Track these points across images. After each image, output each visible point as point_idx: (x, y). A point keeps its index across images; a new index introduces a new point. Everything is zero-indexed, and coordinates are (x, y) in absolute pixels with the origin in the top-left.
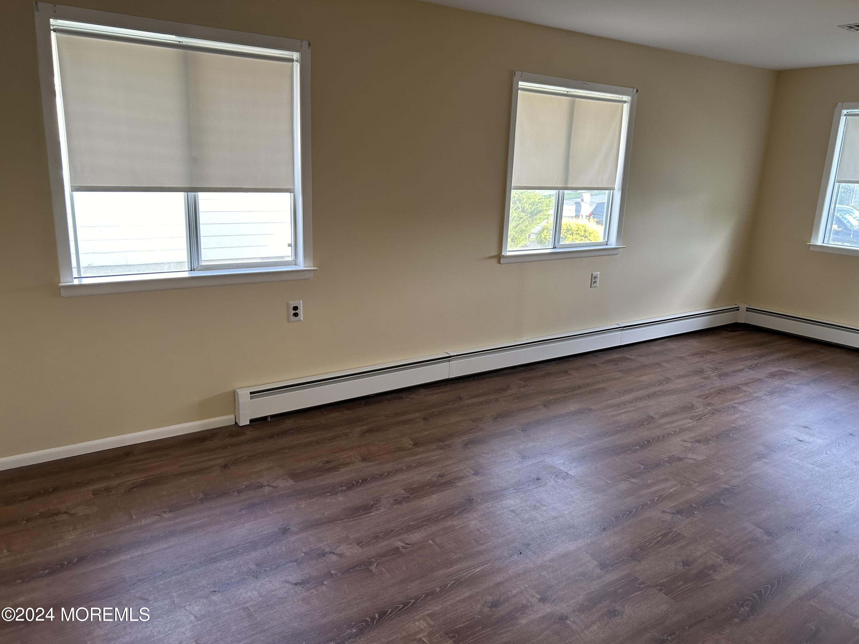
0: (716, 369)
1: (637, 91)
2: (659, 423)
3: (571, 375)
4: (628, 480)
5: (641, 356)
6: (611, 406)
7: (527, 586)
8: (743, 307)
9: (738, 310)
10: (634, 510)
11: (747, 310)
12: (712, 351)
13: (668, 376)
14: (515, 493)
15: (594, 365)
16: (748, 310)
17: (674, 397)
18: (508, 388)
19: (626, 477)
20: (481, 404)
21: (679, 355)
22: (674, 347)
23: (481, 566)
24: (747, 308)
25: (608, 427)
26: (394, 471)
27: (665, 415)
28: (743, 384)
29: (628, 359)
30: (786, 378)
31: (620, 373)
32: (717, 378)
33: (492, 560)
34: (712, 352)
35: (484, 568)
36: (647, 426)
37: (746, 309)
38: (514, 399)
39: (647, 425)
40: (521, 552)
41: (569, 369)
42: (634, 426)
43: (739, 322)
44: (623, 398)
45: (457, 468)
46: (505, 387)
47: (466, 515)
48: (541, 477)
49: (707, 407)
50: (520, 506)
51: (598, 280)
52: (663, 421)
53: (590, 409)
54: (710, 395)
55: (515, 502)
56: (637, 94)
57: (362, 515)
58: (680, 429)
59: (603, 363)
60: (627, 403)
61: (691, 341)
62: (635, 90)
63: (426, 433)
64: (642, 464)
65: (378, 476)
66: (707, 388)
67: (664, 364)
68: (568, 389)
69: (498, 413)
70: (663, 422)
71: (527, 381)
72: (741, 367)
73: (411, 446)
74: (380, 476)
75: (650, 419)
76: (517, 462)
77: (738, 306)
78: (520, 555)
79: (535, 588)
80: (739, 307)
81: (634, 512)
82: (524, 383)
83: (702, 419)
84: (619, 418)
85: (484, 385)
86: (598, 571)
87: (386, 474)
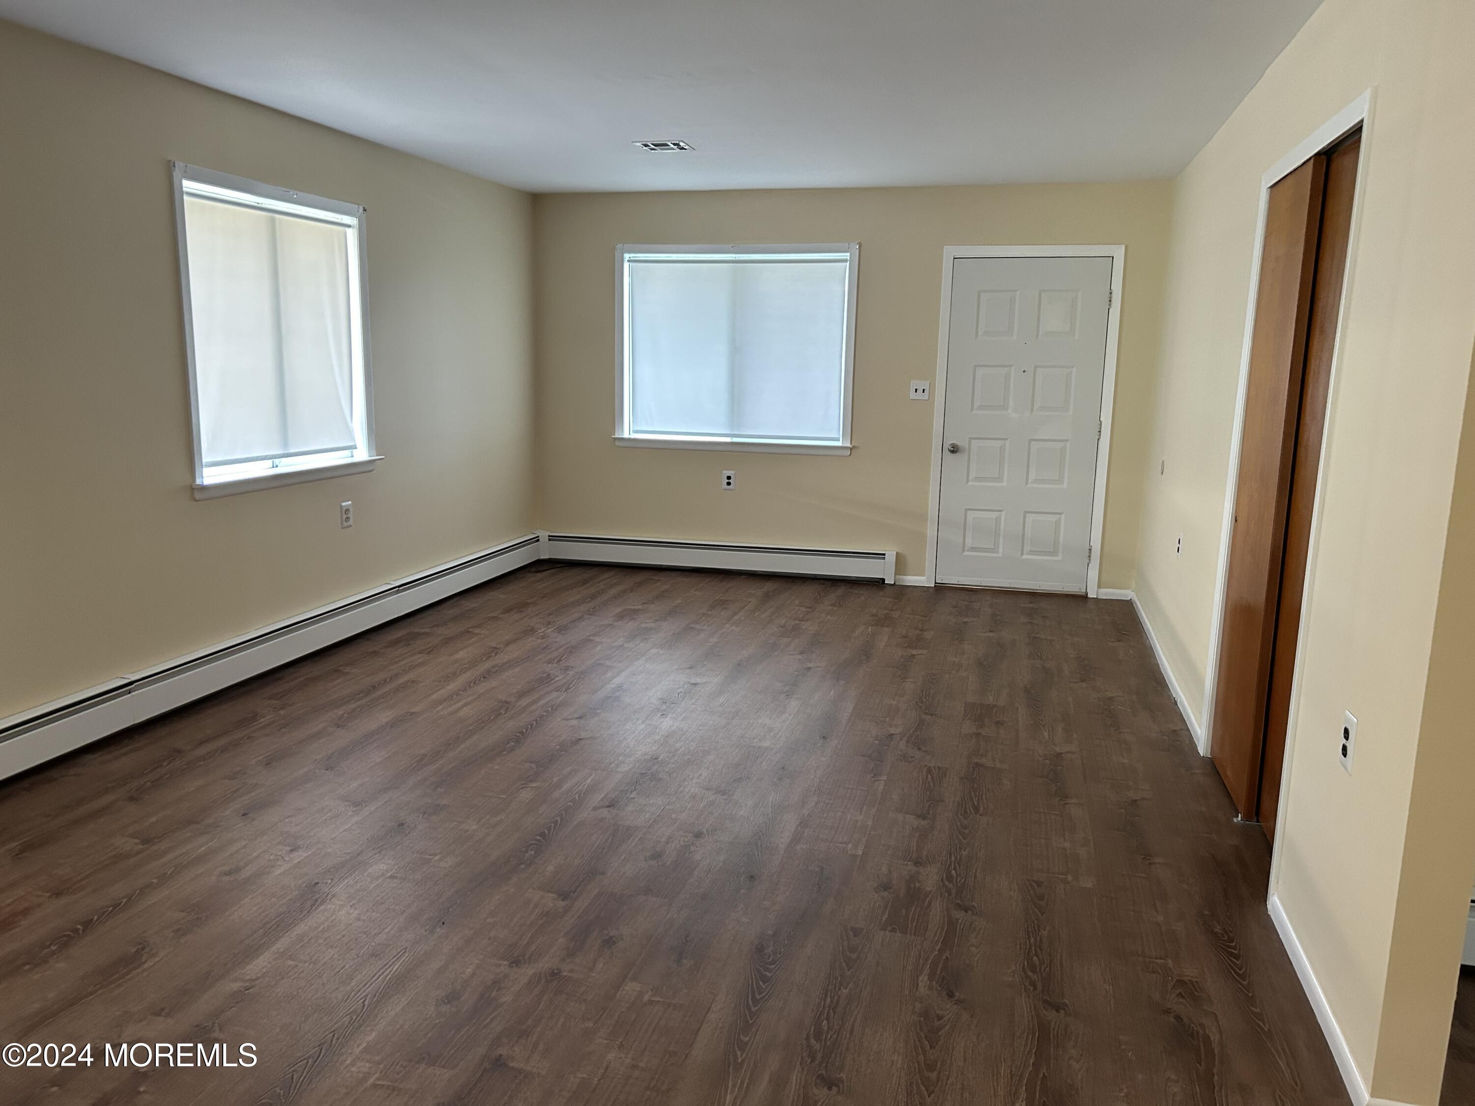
0: (549, 623)
1: (365, 210)
2: (519, 706)
3: (348, 673)
4: (527, 787)
5: (437, 626)
6: (440, 702)
7: (481, 957)
8: (544, 535)
9: (538, 540)
10: (558, 818)
11: (549, 540)
12: (529, 601)
13: (494, 644)
14: (378, 853)
15: (375, 652)
16: (552, 538)
17: (517, 670)
18: (255, 717)
19: (523, 784)
20: (224, 750)
21: (490, 615)
22: (475, 605)
23: (396, 961)
24: (549, 536)
25: (455, 729)
26: (138, 891)
27: (521, 695)
28: (594, 635)
29: (418, 635)
30: (637, 617)
31: (421, 655)
32: (557, 634)
33: (407, 947)
34: (530, 603)
35: (403, 961)
36: (507, 715)
37: (548, 538)
38: (279, 730)
39: (505, 714)
40: (443, 920)
41: (340, 666)
42: (490, 719)
43: (542, 558)
44: (449, 687)
45: (256, 852)
46: (251, 715)
47: (322, 908)
48: (404, 821)
49: (568, 672)
50: (399, 867)
51: (351, 515)
52: (524, 702)
53: (412, 714)
54: (562, 657)
55: (388, 864)
56: (365, 215)
57: (127, 974)
58: (552, 706)
59: (387, 647)
60: (461, 693)
61: (492, 593)
62: (361, 210)
63: (154, 819)
64: (532, 762)
65: (111, 908)
66: (553, 649)
67: (477, 631)
68: (359, 694)
69: (266, 757)
70: (525, 704)
71: (281, 697)
72: (576, 615)
73: (141, 847)
74: (115, 907)
75: (505, 705)
76: (350, 813)
77: (537, 535)
78: (444, 926)
79: (495, 956)
80: (538, 537)
81: (559, 821)
82: (277, 702)
83: (570, 689)
84: (461, 713)
85: (209, 721)
86: (561, 904)
87: (125, 900)
